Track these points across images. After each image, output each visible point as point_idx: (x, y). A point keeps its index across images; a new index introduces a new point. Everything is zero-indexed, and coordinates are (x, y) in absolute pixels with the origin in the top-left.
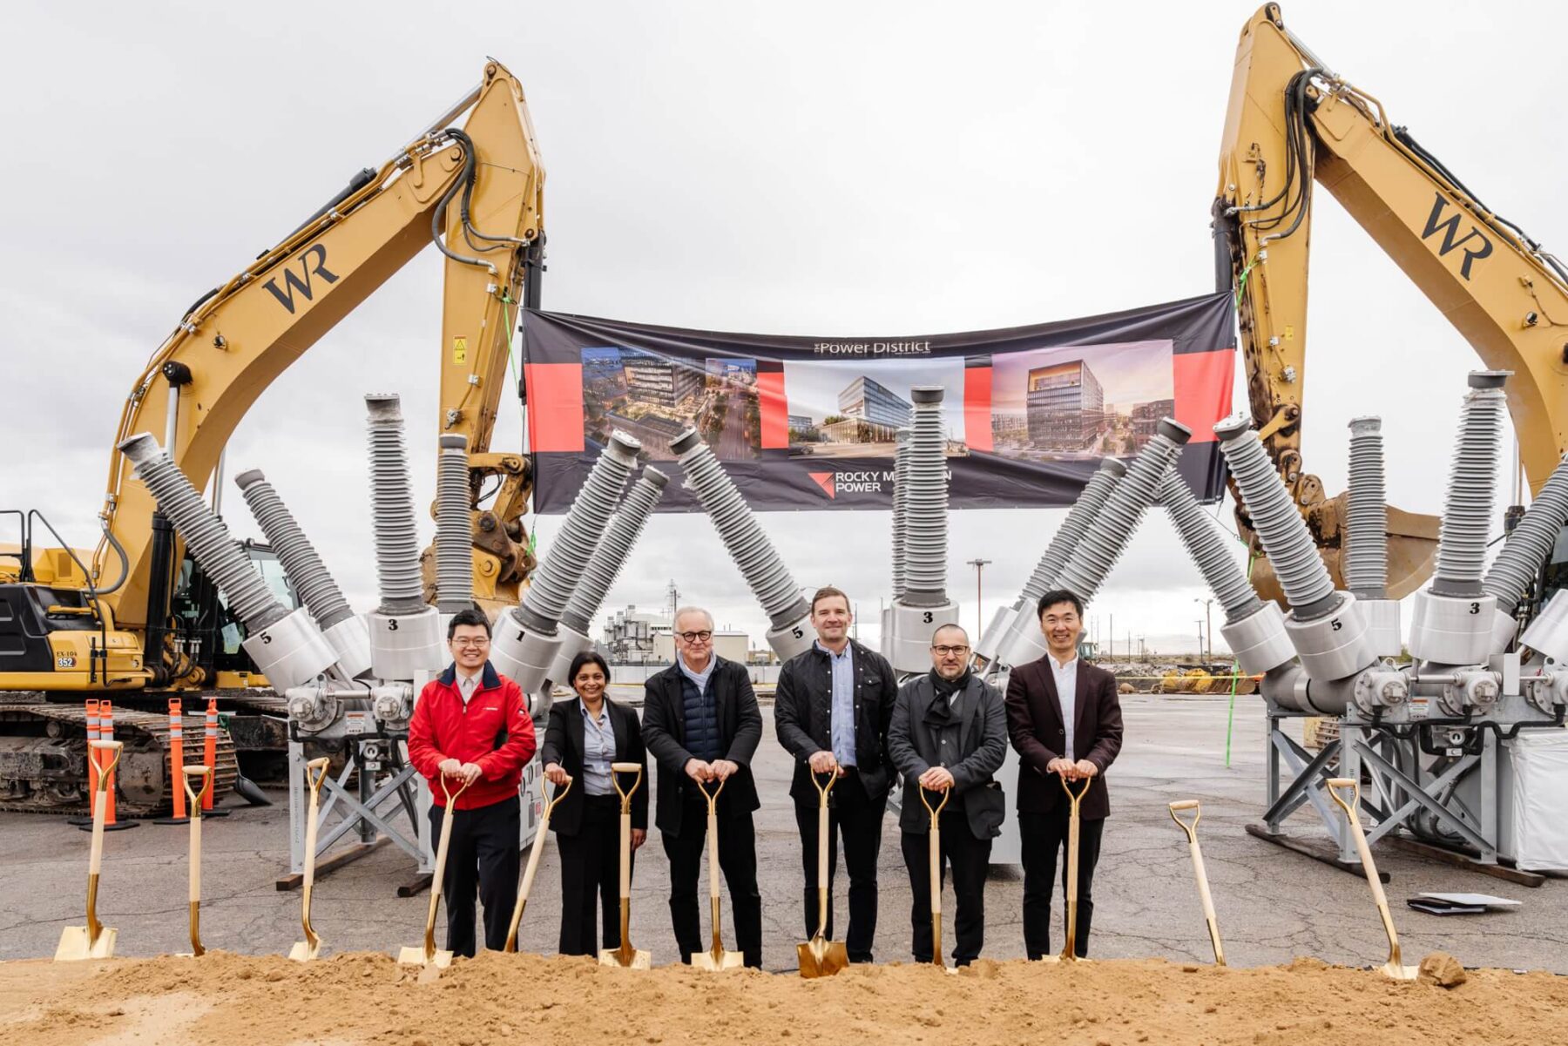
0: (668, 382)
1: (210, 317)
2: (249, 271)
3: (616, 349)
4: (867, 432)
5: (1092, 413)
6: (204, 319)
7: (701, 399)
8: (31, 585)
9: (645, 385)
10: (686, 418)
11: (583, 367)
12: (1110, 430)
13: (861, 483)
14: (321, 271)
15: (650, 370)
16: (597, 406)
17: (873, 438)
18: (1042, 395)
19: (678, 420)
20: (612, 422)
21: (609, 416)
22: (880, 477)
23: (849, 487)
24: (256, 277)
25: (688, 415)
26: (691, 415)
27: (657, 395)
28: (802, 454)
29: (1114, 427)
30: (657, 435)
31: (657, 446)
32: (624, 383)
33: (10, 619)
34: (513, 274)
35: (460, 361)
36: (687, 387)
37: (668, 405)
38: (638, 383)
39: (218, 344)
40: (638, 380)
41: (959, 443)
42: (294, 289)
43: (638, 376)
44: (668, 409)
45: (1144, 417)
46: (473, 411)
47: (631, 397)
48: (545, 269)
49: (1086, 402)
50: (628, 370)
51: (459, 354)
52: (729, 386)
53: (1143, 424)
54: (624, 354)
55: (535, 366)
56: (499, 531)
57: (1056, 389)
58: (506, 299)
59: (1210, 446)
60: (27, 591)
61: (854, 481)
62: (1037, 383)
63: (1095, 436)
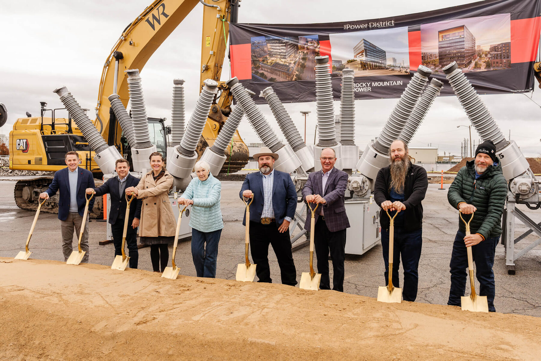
0: (284, 49)
1: (129, 34)
2: (141, 15)
3: (264, 37)
4: (365, 65)
5: (470, 50)
6: (127, 35)
7: (297, 55)
8: (71, 134)
9: (275, 51)
10: (291, 63)
11: (251, 45)
12: (478, 58)
13: (363, 87)
14: (164, 14)
15: (277, 45)
16: (257, 60)
17: (368, 68)
18: (445, 43)
19: (287, 64)
20: (262, 67)
21: (261, 64)
22: (371, 85)
23: (357, 90)
24: (144, 17)
25: (291, 62)
26: (293, 62)
27: (279, 55)
28: (338, 76)
29: (480, 57)
30: (279, 71)
31: (279, 76)
32: (267, 50)
33: (64, 147)
34: (227, 9)
35: (208, 46)
36: (291, 51)
37: (284, 58)
38: (272, 50)
39: (131, 44)
40: (272, 49)
41: (406, 68)
42: (155, 21)
43: (272, 47)
44: (283, 60)
45: (496, 51)
46: (212, 64)
47: (270, 56)
48: (239, 6)
49: (467, 45)
50: (269, 45)
51: (208, 43)
52: (308, 49)
53: (495, 54)
54: (267, 39)
55: (234, 46)
56: (219, 112)
57: (452, 39)
58: (224, 20)
59: (528, 64)
60: (69, 137)
61: (359, 87)
62: (442, 37)
63: (471, 61)
